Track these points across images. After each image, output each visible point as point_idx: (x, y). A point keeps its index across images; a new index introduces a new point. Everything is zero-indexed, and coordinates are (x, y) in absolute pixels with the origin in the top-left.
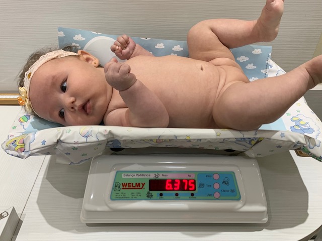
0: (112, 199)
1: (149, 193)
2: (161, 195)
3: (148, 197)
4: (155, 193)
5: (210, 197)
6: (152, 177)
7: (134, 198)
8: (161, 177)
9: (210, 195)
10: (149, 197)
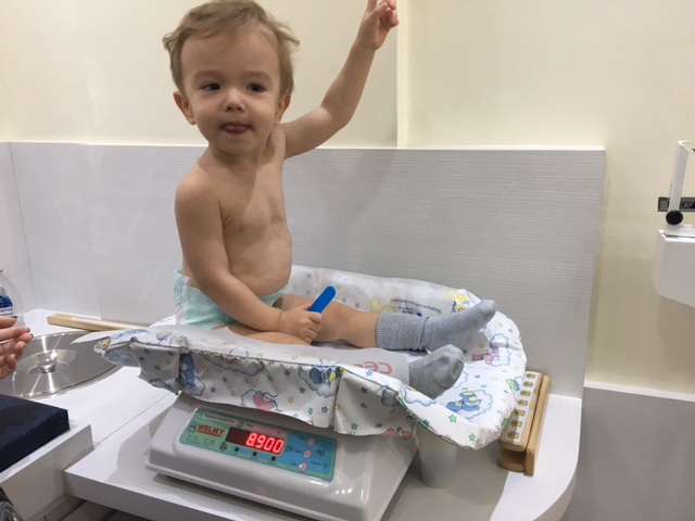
0: (182, 441)
1: (224, 443)
2: (237, 449)
3: (221, 448)
4: (231, 446)
5: (294, 468)
6: (235, 424)
7: (205, 446)
8: (245, 427)
9: (295, 464)
10: (223, 448)
